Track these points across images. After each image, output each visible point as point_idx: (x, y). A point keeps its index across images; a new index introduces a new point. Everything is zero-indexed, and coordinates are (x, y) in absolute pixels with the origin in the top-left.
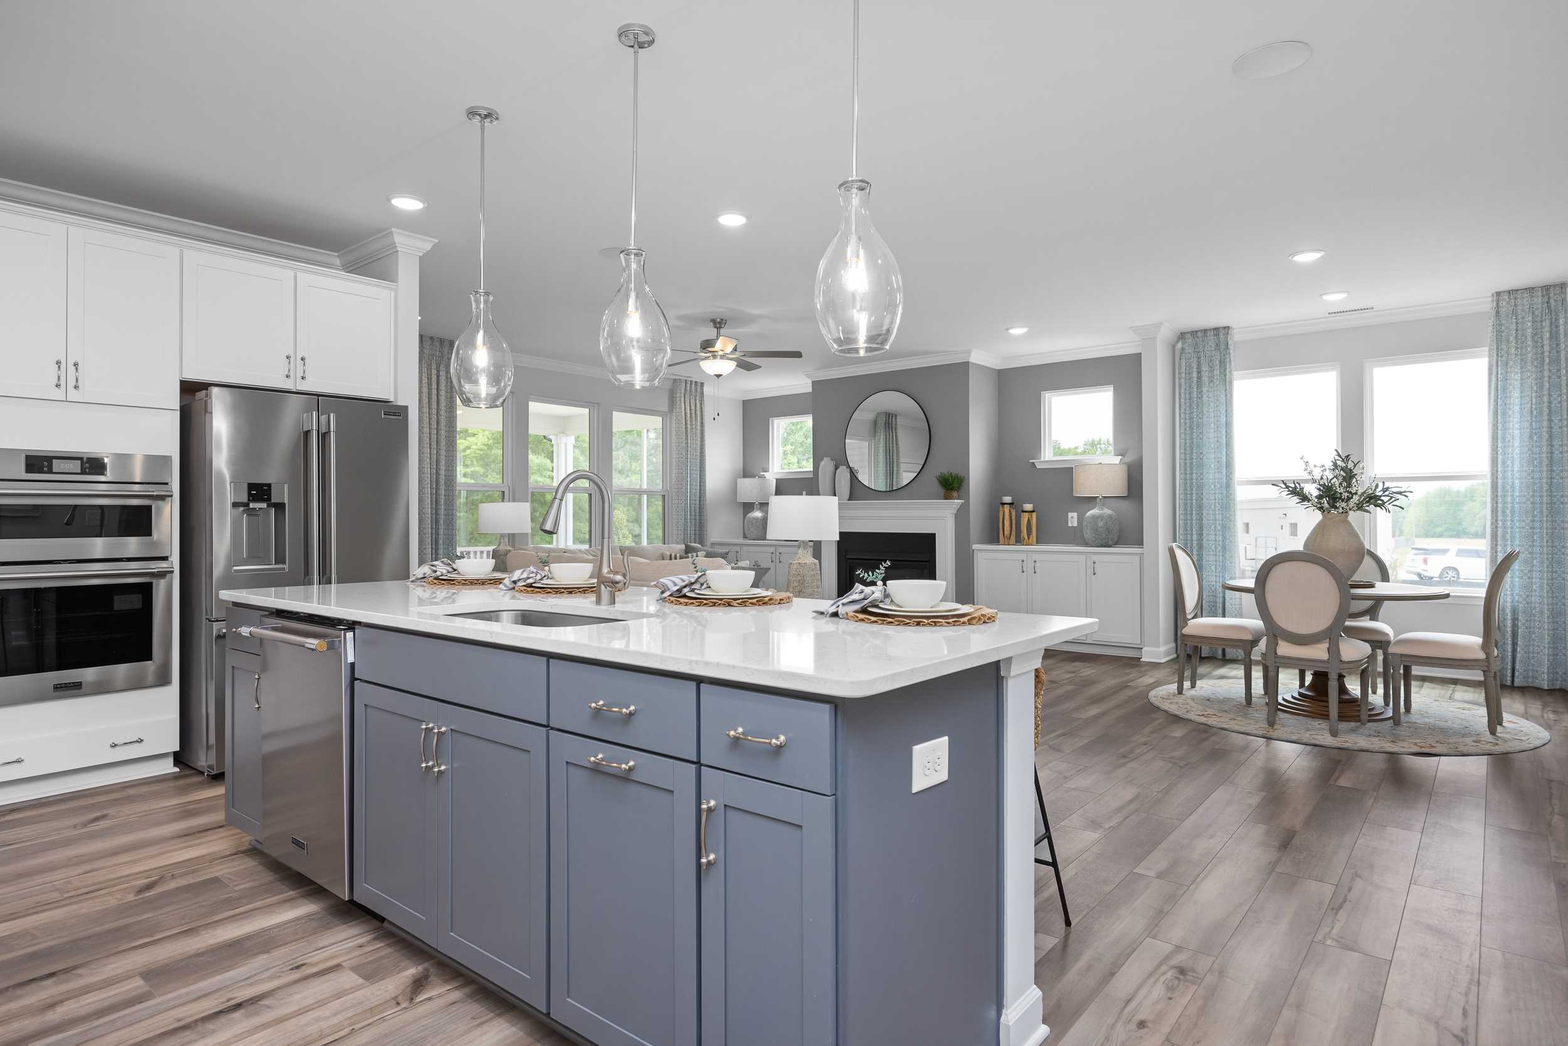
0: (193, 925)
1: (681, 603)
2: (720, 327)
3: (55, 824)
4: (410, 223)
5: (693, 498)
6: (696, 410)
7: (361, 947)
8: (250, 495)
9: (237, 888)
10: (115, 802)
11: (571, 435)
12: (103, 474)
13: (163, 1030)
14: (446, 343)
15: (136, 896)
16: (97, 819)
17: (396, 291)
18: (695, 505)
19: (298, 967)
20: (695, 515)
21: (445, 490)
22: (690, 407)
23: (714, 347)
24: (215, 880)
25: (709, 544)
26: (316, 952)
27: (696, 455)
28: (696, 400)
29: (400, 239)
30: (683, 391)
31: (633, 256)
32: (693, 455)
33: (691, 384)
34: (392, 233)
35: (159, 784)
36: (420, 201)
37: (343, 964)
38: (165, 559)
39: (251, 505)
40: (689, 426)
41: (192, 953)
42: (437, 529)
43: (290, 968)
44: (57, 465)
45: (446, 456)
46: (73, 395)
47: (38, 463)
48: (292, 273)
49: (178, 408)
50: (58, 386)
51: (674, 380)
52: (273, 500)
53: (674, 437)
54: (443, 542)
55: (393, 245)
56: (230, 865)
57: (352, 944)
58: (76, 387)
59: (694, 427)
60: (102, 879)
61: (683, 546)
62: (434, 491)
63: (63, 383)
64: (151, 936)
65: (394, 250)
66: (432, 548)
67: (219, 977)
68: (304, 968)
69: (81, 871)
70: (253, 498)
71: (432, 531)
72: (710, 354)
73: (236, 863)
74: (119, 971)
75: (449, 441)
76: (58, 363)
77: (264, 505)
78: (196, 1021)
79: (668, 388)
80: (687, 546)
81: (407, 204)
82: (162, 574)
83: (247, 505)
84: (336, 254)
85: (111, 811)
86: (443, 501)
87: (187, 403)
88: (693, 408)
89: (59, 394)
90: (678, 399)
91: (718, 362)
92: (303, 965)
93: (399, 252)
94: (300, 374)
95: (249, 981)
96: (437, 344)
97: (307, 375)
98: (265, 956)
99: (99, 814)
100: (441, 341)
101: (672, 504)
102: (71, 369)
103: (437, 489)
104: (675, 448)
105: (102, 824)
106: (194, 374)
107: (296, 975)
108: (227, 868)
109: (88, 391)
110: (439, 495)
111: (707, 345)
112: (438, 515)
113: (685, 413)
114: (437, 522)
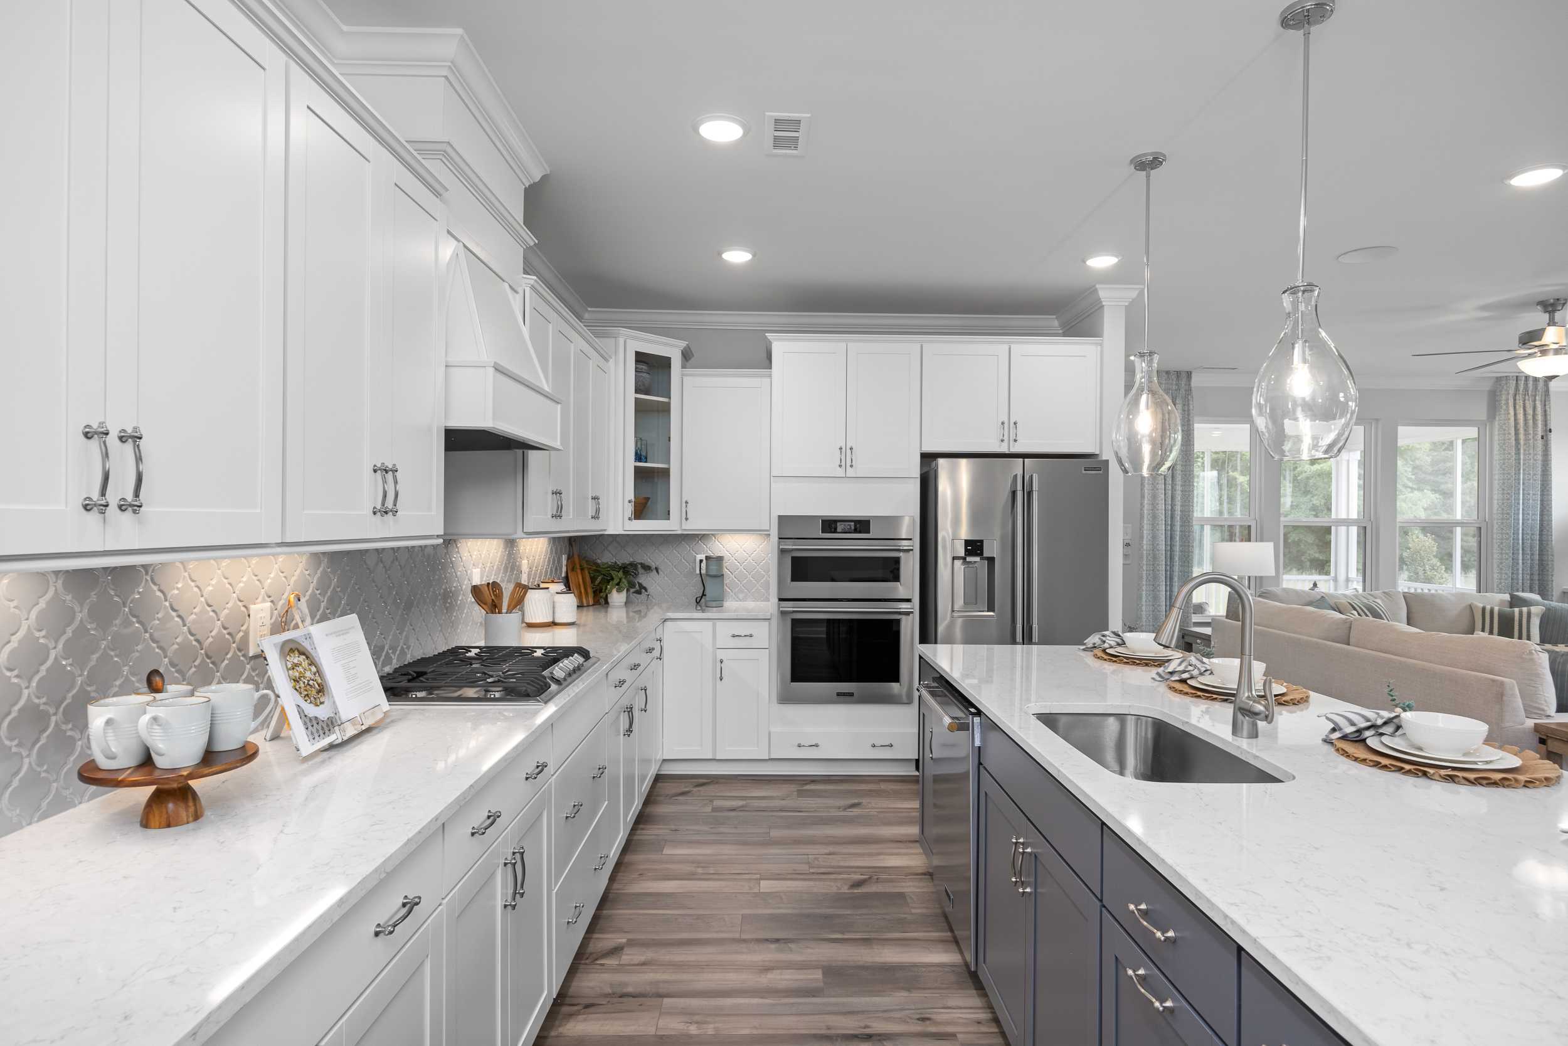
0: (873, 935)
1: (1349, 756)
2: (1554, 311)
3: (830, 802)
4: (1110, 278)
5: (1529, 532)
6: (1534, 415)
7: (979, 1023)
8: (966, 550)
9: (914, 911)
10: (870, 793)
11: (1356, 450)
12: (869, 532)
13: (813, 1032)
14: (1184, 375)
15: (849, 889)
16: (853, 806)
17: (1101, 345)
18: (1532, 540)
19: (923, 1019)
20: (1532, 554)
21: (1181, 526)
22: (1525, 410)
23: (1540, 340)
24: (902, 895)
25: (1556, 593)
26: (942, 1010)
27: (1535, 475)
28: (1535, 401)
29: (1105, 294)
30: (1512, 392)
31: (1300, 294)
32: (1529, 474)
33: (1526, 384)
34: (1096, 289)
35: (899, 784)
36: (1113, 255)
37: (958, 1035)
38: (909, 600)
39: (969, 559)
40: (1522, 436)
41: (861, 963)
42: (1172, 566)
43: (918, 1016)
44: (840, 527)
45: (1182, 491)
46: (851, 472)
47: (830, 525)
48: (1006, 347)
49: (919, 476)
50: (840, 466)
51: (1497, 378)
52: (985, 555)
53: (1496, 452)
54: (1179, 579)
55: (1099, 300)
56: (916, 884)
57: (972, 1016)
58: (851, 466)
59: (1531, 437)
60: (834, 863)
61: (1507, 597)
62: (1169, 528)
63: (843, 463)
64: (843, 933)
65: (1099, 306)
66: (1166, 585)
67: (867, 999)
68: (928, 1022)
69: (827, 851)
70: (969, 553)
71: (1166, 568)
72: (1536, 350)
73: (921, 884)
74: (814, 958)
75: (1185, 475)
76: (841, 449)
77: (977, 559)
78: (838, 1036)
79: (1488, 389)
80: (1512, 596)
81: (1102, 262)
82: (908, 614)
83: (964, 559)
84: (1054, 317)
85: (864, 801)
86: (1178, 538)
87: (926, 470)
88: (1530, 411)
89: (840, 472)
90: (1503, 402)
91: (1551, 358)
92: (928, 1019)
93: (1105, 307)
94: (1012, 437)
95: (886, 1015)
96: (1174, 377)
97: (1018, 438)
98: (905, 994)
99: (856, 801)
100: (1178, 374)
101: (1492, 538)
102: (849, 451)
103: (1172, 526)
104: (1498, 467)
105: (856, 811)
106: (929, 448)
107: (918, 1028)
108: (914, 886)
109: (861, 469)
110: (1174, 531)
111: (1530, 338)
112: (1173, 551)
113: (1516, 420)
114: (1172, 558)
